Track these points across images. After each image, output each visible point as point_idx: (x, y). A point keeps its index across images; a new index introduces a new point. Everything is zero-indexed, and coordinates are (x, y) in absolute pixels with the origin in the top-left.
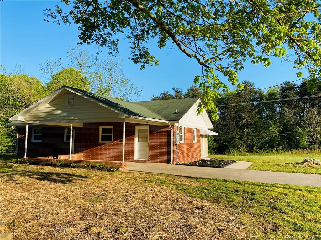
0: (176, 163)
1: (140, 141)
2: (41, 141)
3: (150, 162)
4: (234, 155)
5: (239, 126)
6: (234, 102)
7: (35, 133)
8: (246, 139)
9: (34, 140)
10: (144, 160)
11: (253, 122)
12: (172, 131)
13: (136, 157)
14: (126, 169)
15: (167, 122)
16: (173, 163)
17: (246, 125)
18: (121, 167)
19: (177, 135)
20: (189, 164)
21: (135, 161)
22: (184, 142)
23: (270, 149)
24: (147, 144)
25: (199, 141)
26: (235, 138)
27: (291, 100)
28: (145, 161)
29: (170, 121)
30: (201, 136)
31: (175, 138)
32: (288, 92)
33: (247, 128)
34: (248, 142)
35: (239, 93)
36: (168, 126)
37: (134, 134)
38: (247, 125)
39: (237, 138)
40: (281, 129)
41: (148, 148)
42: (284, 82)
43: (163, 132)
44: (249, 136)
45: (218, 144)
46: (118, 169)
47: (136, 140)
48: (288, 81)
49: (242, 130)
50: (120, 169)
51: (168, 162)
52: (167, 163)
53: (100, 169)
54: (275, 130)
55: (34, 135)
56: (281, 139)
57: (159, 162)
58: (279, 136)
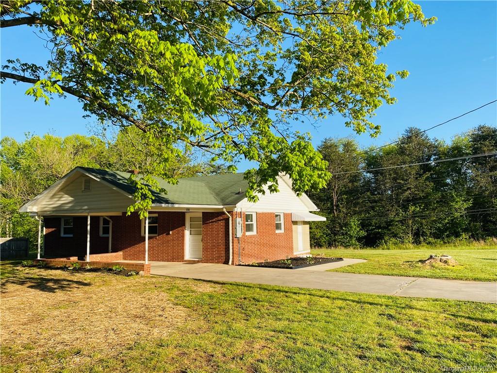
0: (237, 264)
1: (192, 233)
2: (72, 236)
3: (204, 262)
4: (389, 249)
5: (399, 202)
6: (391, 164)
7: (65, 225)
8: (410, 222)
9: (64, 234)
10: (197, 260)
11: (422, 195)
12: (231, 219)
13: (188, 256)
14: (151, 272)
15: (222, 207)
16: (233, 264)
17: (412, 200)
18: (143, 270)
19: (238, 225)
20: (256, 265)
21: (186, 261)
22: (256, 234)
23: (453, 238)
24: (200, 237)
25: (289, 230)
26: (393, 221)
27: (485, 157)
28: (198, 262)
29: (226, 206)
30: (295, 223)
31: (234, 228)
32: (481, 144)
33: (414, 204)
34: (415, 227)
35: (401, 148)
36: (223, 213)
37: (184, 225)
38: (414, 200)
39: (397, 221)
40: (470, 203)
41: (201, 244)
42: (477, 126)
43: (219, 220)
44: (415, 217)
45: (367, 231)
46: (137, 274)
47: (187, 233)
48: (482, 124)
49: (405, 208)
50: (141, 272)
51: (226, 262)
52: (224, 263)
53: (115, 273)
54: (461, 206)
55: (64, 228)
56: (471, 221)
57: (216, 263)
58: (466, 216)
